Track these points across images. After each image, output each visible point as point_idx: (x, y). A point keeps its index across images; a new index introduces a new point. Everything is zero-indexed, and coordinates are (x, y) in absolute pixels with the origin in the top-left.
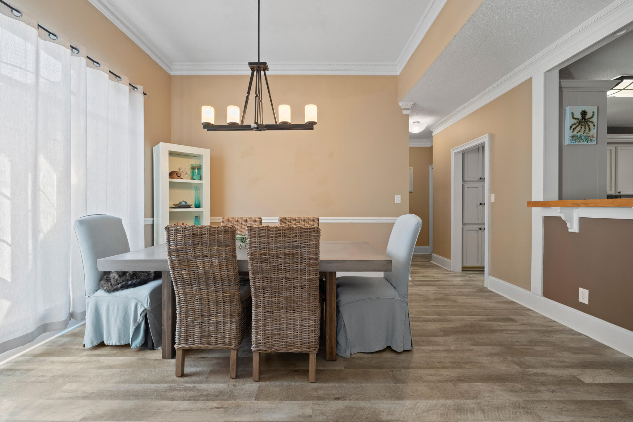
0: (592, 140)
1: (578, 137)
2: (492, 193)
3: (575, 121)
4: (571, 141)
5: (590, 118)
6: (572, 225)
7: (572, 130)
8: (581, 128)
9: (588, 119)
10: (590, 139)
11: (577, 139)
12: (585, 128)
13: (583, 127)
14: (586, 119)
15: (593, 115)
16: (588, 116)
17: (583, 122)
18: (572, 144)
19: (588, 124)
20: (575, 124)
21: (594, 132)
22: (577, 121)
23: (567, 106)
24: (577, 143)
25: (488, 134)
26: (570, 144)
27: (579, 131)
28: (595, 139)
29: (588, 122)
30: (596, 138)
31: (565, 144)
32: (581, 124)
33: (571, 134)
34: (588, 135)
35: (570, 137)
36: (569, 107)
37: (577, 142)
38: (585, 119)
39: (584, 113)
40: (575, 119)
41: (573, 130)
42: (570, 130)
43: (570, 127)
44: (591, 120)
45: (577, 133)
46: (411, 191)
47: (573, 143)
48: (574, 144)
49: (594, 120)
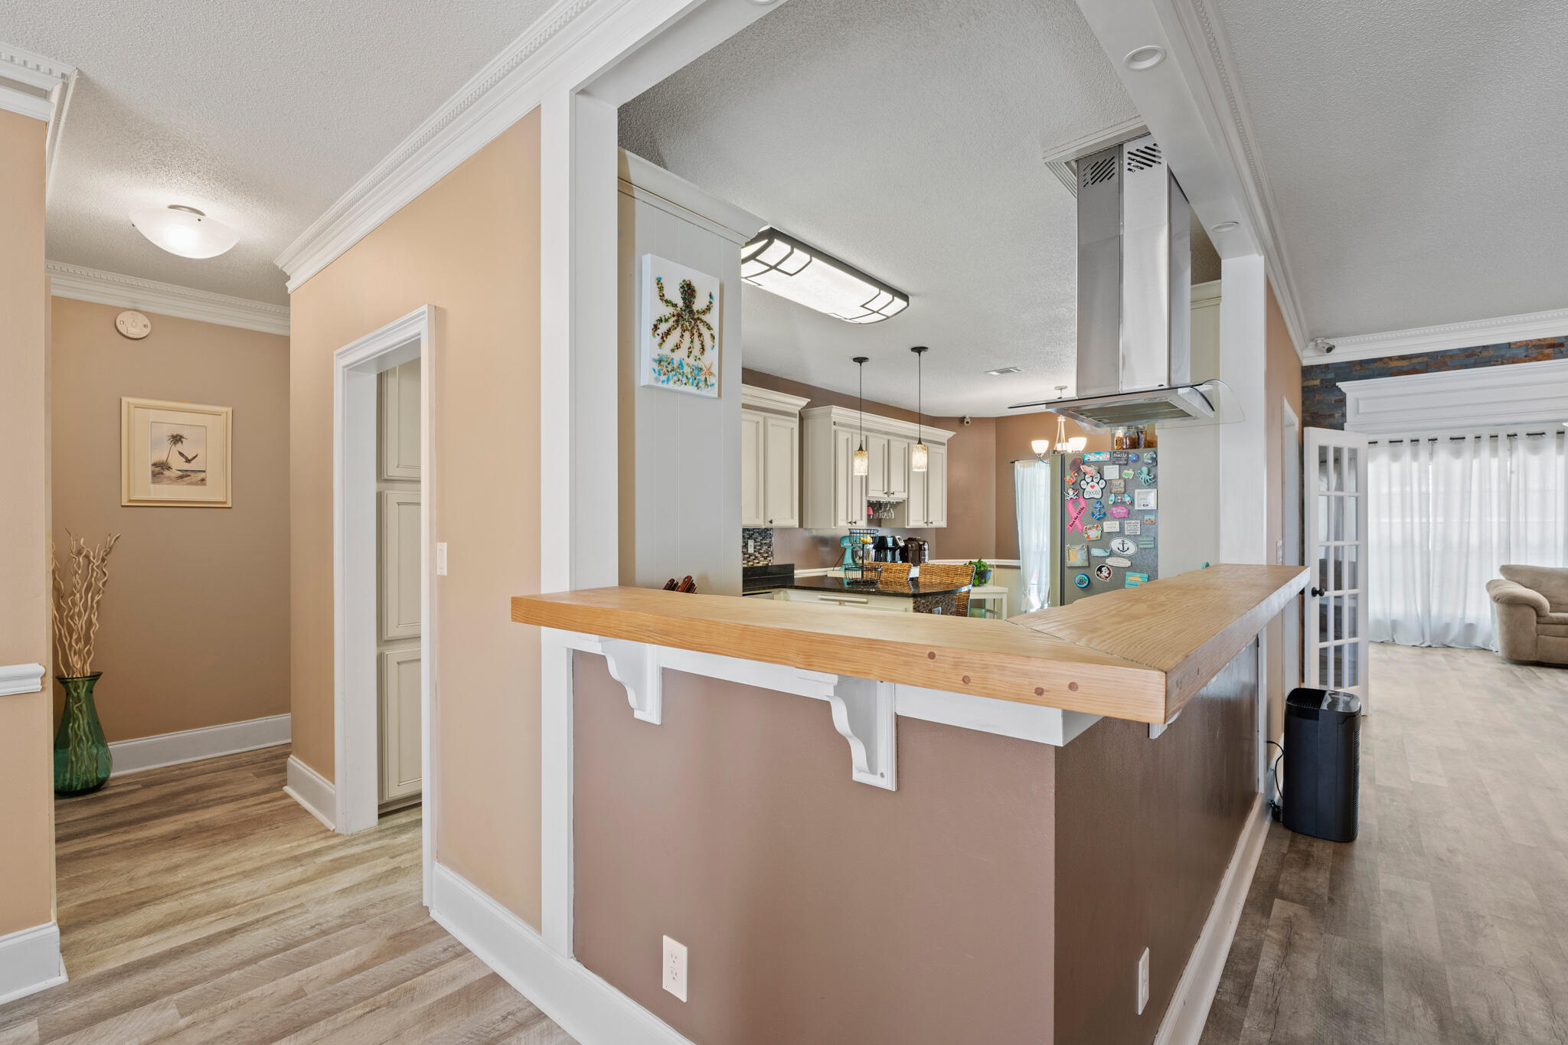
0: (708, 383)
1: (675, 366)
2: (441, 540)
3: (668, 311)
4: (656, 375)
5: (704, 312)
6: (640, 696)
7: (658, 339)
8: (682, 336)
9: (698, 311)
10: (703, 378)
11: (672, 370)
12: (692, 342)
13: (687, 334)
14: (693, 311)
15: (711, 303)
16: (699, 304)
17: (686, 317)
18: (660, 384)
19: (698, 329)
20: (667, 320)
21: (711, 357)
22: (671, 310)
23: (646, 253)
24: (671, 385)
25: (425, 308)
26: (653, 383)
27: (678, 347)
28: (714, 380)
29: (698, 322)
30: (717, 378)
31: (642, 384)
32: (682, 325)
33: (657, 352)
34: (699, 364)
35: (655, 360)
36: (649, 255)
37: (671, 382)
38: (691, 312)
39: (688, 291)
40: (667, 301)
41: (662, 338)
42: (654, 335)
43: (653, 327)
44: (706, 318)
45: (673, 351)
46: (225, 503)
47: (663, 382)
48: (665, 386)
49: (712, 318)
